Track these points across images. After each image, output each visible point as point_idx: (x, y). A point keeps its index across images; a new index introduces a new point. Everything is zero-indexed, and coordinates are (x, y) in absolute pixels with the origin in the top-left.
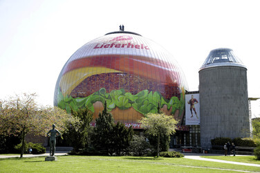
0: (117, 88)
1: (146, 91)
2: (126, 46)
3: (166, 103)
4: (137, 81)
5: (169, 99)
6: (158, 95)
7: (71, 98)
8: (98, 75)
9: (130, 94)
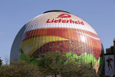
0: (68, 51)
1: (86, 53)
2: (69, 22)
3: (96, 61)
4: (80, 46)
5: (98, 59)
6: (92, 56)
7: (33, 57)
8: (53, 42)
9: (76, 55)
